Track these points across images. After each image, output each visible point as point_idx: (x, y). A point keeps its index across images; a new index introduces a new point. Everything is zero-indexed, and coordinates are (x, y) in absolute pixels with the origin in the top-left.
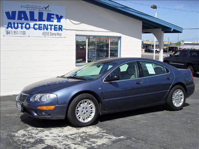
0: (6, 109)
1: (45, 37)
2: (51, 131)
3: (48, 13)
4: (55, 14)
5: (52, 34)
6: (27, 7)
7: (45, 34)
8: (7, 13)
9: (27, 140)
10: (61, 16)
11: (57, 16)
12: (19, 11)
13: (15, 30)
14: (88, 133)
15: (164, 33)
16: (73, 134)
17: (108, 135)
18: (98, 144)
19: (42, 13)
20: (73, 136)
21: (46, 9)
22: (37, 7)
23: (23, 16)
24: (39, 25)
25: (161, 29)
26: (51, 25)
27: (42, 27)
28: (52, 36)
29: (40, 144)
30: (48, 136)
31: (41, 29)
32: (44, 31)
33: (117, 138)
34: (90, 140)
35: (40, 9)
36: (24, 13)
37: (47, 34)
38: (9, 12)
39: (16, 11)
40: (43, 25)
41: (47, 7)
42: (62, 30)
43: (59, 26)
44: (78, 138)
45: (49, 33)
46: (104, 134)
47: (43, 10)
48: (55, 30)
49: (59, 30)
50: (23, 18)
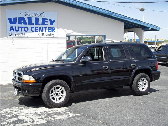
0: (7, 94)
1: (41, 37)
2: (28, 110)
3: (43, 18)
4: (48, 18)
5: (47, 35)
6: (26, 14)
7: (41, 35)
8: (10, 20)
9: (6, 116)
10: (53, 20)
11: (50, 20)
12: (19, 18)
13: (16, 32)
14: (54, 111)
15: (144, 31)
16: (43, 112)
17: (69, 113)
18: (57, 119)
19: (38, 18)
20: (42, 113)
21: (41, 15)
22: (34, 13)
23: (22, 21)
24: (36, 28)
25: (141, 28)
26: (45, 28)
27: (38, 29)
28: (46, 36)
29: (14, 118)
30: (23, 113)
31: (38, 31)
32: (39, 33)
33: (74, 115)
34: (53, 116)
35: (36, 15)
36: (23, 18)
37: (42, 35)
38: (11, 18)
39: (17, 18)
40: (39, 28)
41: (42, 14)
42: (54, 32)
43: (52, 28)
44: (45, 115)
45: (44, 34)
46: (66, 112)
47: (38, 15)
48: (48, 31)
49: (52, 32)
50: (22, 23)
